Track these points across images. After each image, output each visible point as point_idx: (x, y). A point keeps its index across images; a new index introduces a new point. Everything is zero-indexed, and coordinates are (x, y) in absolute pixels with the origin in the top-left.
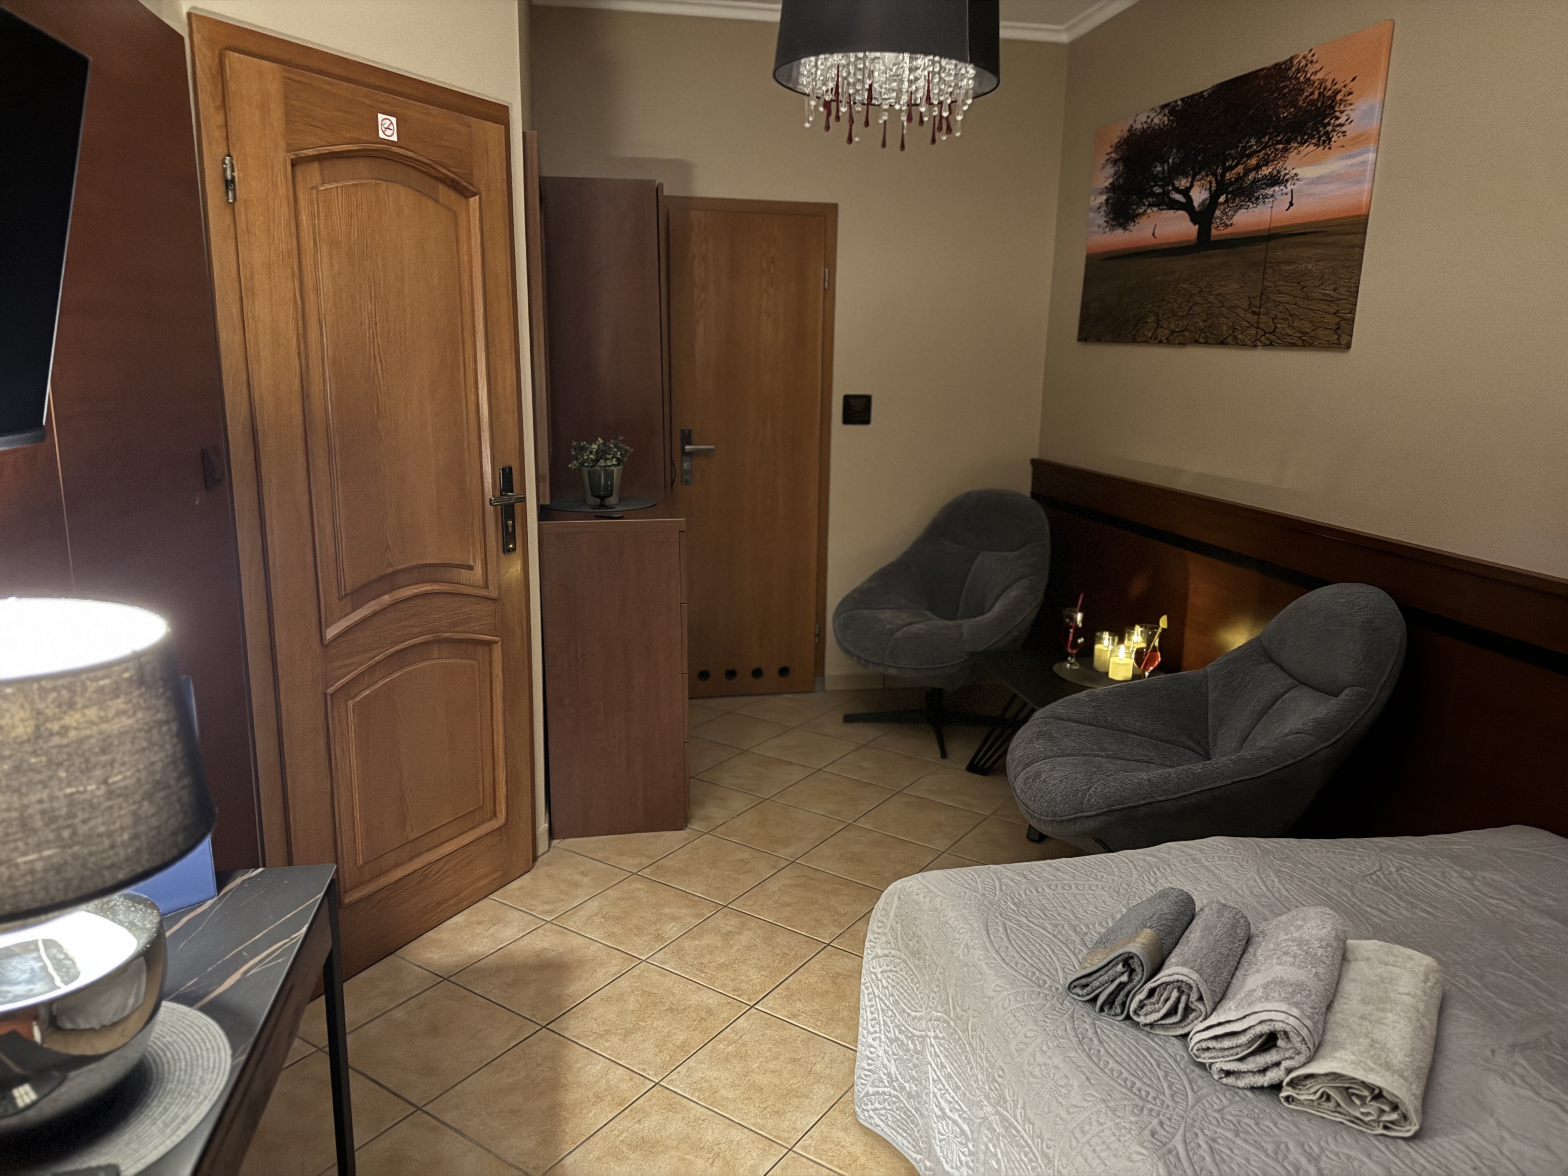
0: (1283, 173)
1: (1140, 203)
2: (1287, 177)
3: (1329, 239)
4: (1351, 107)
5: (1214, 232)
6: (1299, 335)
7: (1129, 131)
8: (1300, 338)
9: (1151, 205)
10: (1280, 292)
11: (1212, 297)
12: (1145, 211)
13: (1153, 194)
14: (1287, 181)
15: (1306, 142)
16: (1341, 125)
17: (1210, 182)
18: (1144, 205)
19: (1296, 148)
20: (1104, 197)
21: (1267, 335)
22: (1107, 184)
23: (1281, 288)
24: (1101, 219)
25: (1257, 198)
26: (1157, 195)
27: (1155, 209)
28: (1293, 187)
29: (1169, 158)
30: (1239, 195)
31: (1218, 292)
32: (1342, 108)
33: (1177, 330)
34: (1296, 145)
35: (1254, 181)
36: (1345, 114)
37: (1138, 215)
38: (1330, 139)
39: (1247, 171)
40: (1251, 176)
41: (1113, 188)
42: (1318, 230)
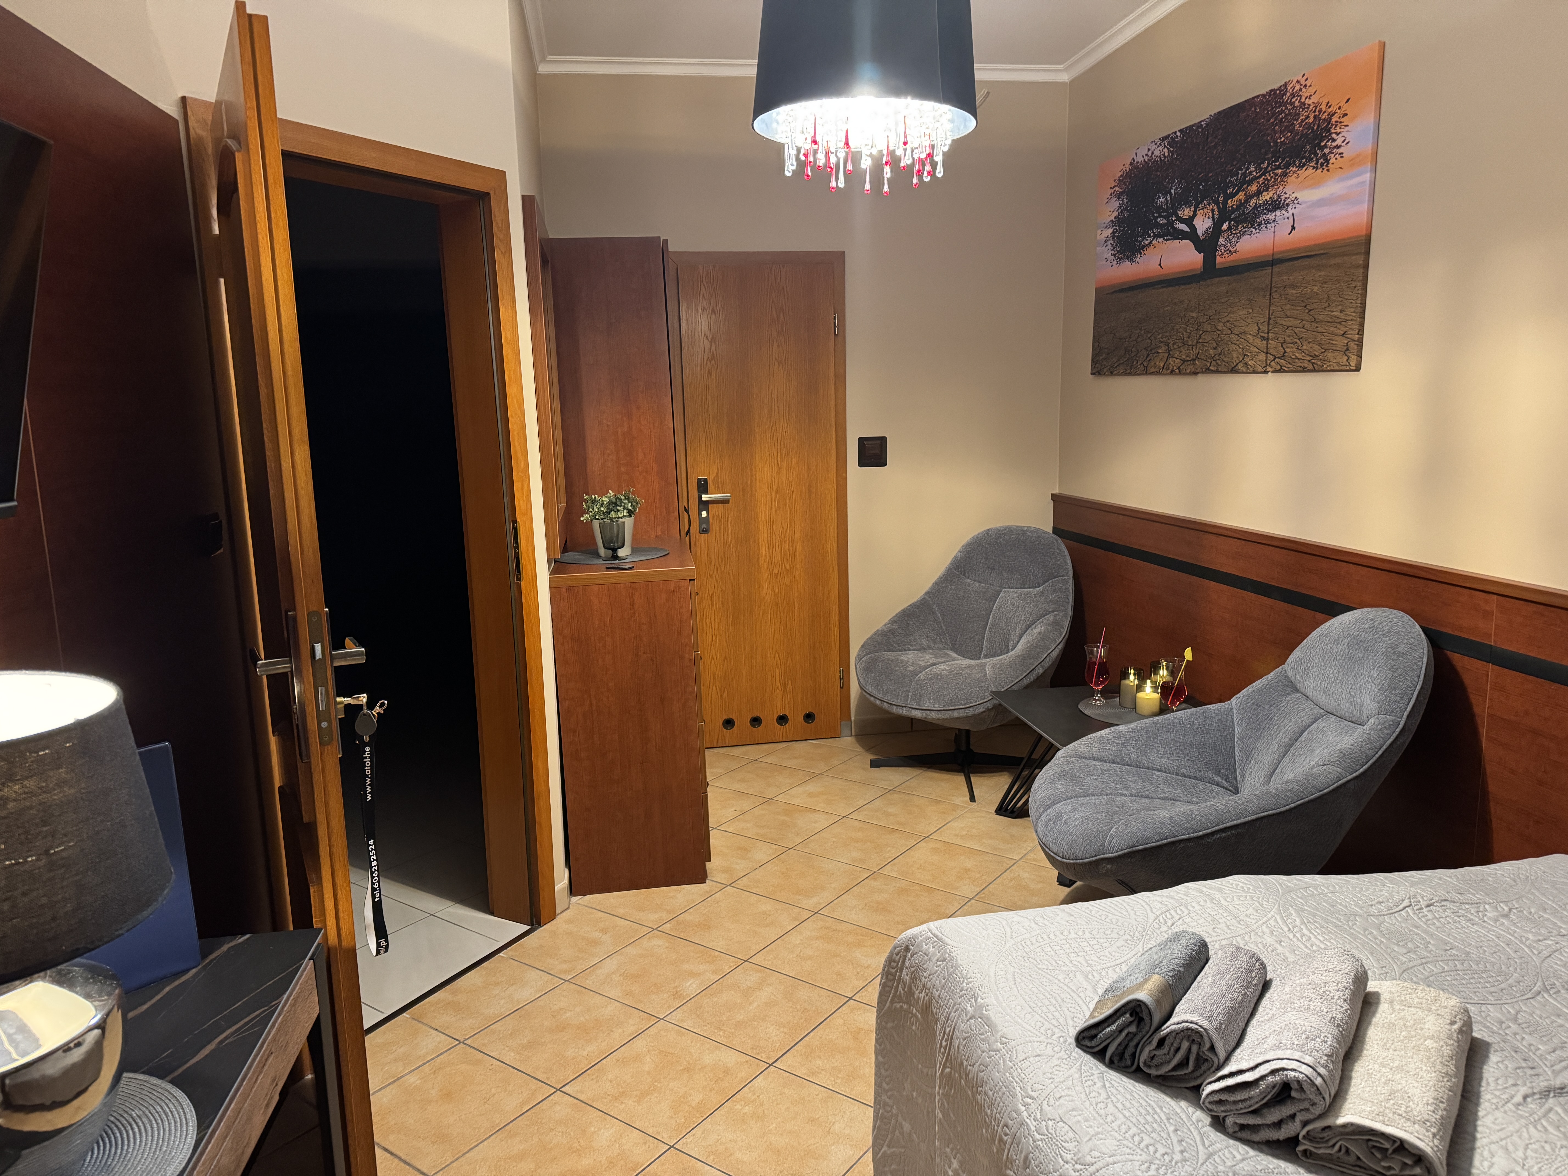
0: (1283, 198)
1: (1145, 235)
2: (1287, 202)
3: (1333, 262)
4: (1347, 128)
5: (1218, 258)
6: (1309, 358)
7: (1131, 164)
8: (1309, 361)
9: (1156, 236)
10: (1287, 317)
11: (1221, 324)
12: (1151, 242)
13: (1158, 225)
14: (1288, 205)
15: (1304, 165)
16: (1338, 147)
17: (1213, 210)
18: (1149, 236)
19: (1294, 172)
20: (1110, 231)
21: (1277, 360)
22: (1112, 218)
23: (1288, 313)
24: (1107, 252)
25: (1260, 224)
26: (1162, 226)
27: (1161, 240)
28: (1293, 211)
29: (1171, 188)
30: (1242, 222)
31: (1228, 318)
32: (1338, 130)
33: (1188, 359)
34: (1294, 169)
35: (1256, 207)
36: (1340, 135)
37: (1144, 247)
38: (1327, 161)
39: (1249, 198)
40: (1253, 202)
41: (1118, 221)
42: (1322, 252)
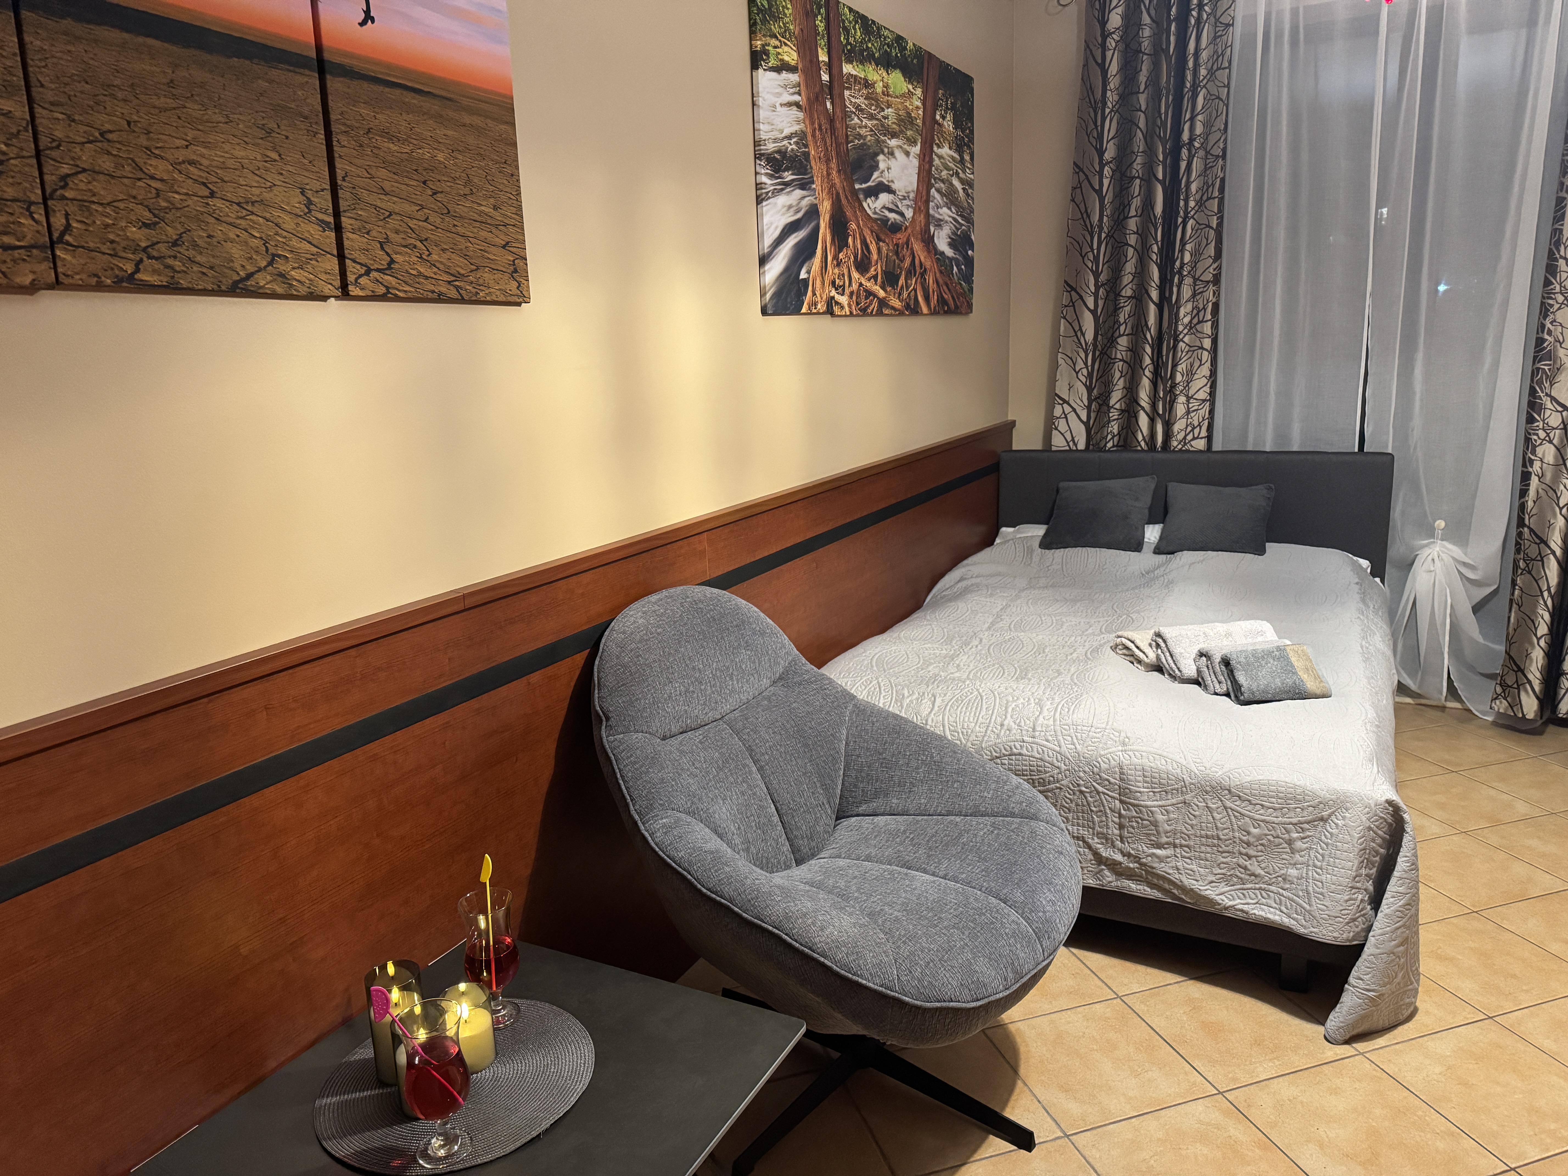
6: (447, 278)
21: (374, 274)
